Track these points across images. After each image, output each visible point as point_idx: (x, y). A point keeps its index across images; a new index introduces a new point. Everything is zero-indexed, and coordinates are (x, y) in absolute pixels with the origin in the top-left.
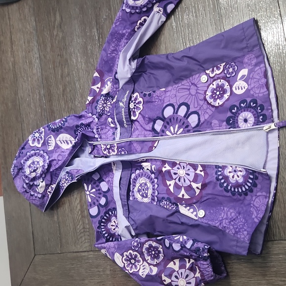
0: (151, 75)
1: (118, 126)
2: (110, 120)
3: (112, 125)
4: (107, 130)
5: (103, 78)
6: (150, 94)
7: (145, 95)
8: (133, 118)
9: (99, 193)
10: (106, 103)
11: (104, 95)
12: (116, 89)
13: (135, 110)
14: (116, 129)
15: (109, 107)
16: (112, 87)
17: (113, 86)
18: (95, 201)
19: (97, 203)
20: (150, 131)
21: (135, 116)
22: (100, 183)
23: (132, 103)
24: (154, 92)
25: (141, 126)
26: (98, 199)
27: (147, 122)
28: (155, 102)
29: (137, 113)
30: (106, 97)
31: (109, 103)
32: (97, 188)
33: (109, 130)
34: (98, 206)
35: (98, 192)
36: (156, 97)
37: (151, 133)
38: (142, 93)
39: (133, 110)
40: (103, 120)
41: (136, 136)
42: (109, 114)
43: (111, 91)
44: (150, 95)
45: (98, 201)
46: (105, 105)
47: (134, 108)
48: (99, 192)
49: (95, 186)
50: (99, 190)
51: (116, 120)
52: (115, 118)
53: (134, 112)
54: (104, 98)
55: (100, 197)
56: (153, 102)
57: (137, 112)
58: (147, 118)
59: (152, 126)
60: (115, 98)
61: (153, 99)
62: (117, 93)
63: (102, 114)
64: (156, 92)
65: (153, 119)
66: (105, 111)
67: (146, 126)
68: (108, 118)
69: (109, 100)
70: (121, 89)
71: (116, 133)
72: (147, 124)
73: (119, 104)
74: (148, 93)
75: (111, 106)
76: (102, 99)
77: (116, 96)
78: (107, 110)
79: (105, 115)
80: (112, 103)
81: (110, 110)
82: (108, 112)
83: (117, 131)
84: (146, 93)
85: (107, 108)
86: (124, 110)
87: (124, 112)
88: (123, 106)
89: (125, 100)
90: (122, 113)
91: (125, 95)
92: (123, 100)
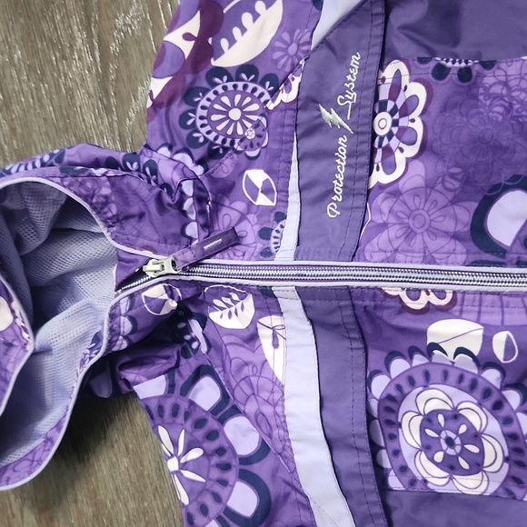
2: (257, 176)
3: (262, 200)
6: (468, 70)
9: (218, 466)
10: (240, 107)
11: (231, 73)
13: (394, 143)
14: (281, 216)
15: (257, 125)
16: (287, 37)
17: (292, 33)
18: (209, 501)
19: (214, 509)
21: (391, 168)
22: (222, 421)
24: (488, 65)
26: (217, 488)
29: (400, 158)
30: (240, 79)
32: (212, 446)
34: (219, 519)
35: (215, 460)
38: (424, 60)
39: (385, 142)
40: (223, 175)
42: (252, 154)
43: (276, 56)
45: (217, 498)
46: (235, 114)
47: (390, 135)
48: (222, 460)
49: (200, 434)
50: (220, 451)
53: (388, 151)
54: (230, 85)
55: (224, 483)
57: (397, 154)
58: (456, 179)
59: (472, 214)
60: (288, 86)
61: (481, 94)
62: (298, 64)
63: (221, 151)
64: (499, 68)
65: (483, 184)
66: (237, 141)
67: (438, 213)
68: (249, 167)
69: (257, 94)
70: (317, 47)
71: (277, 231)
72: (446, 206)
73: (320, 116)
74: (457, 65)
75: (264, 121)
76: (225, 88)
77: (293, 79)
78: (246, 134)
79: (235, 156)
80: (271, 106)
81: (259, 136)
82: (248, 143)
83: (282, 227)
84: (449, 64)
85: (245, 128)
86: (345, 141)
87: (344, 154)
88: (341, 126)
89: (351, 100)
90: (337, 154)
91: (349, 77)
92: (342, 101)
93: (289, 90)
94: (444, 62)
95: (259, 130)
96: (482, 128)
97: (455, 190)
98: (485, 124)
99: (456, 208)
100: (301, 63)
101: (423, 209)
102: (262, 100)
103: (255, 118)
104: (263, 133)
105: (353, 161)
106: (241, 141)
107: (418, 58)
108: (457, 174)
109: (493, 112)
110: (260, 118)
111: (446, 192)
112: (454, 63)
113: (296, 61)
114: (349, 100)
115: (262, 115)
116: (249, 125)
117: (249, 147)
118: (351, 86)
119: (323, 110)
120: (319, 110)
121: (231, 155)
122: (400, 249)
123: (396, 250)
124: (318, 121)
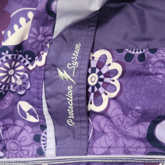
0: (146, 12)
1: (49, 122)
2: (25, 106)
3: (31, 119)
4: (18, 129)
5: (6, 9)
7: (129, 57)
8: (92, 107)
10: (14, 68)
11: (12, 49)
12: (45, 36)
13: (101, 90)
14: (43, 127)
15: (23, 78)
16: (35, 30)
17: (38, 30)
20: (139, 139)
21: (98, 102)
23: (95, 75)
24: (153, 51)
25: (116, 127)
27: (136, 120)
28: (157, 74)
29: (105, 98)
30: (15, 52)
31: (22, 68)
33: (22, 129)
36: (158, 64)
37: (142, 145)
38: (120, 51)
39: (96, 89)
40: (6, 106)
41: (102, 150)
42: (21, 93)
43: (30, 41)
44: (142, 57)
46: (11, 72)
47: (98, 86)
51: (45, 109)
52: (45, 106)
53: (98, 94)
54: (10, 56)
56: (149, 74)
58: (138, 112)
59: (147, 128)
60: (40, 58)
61: (151, 67)
62: (46, 46)
63: (4, 93)
64: (159, 53)
65: (153, 115)
66: (12, 86)
67: (130, 128)
68: (20, 100)
69: (22, 61)
70: (56, 37)
71: (44, 137)
72: (134, 124)
73: (57, 74)
74: (137, 52)
75: (27, 75)
76: (7, 58)
77: (43, 54)
78: (17, 82)
79: (12, 94)
80: (31, 68)
81: (24, 83)
82: (18, 87)
83: (46, 133)
84: (133, 52)
85: (16, 79)
86: (71, 88)
87: (71, 95)
88: (69, 80)
89: (75, 66)
90: (67, 95)
91: (74, 54)
92: (70, 66)
93: (40, 59)
94: (130, 52)
95: (24, 80)
96: (152, 87)
97: (138, 117)
98: (153, 85)
99: (139, 125)
100: (47, 45)
101: (122, 126)
102: (26, 64)
103: (22, 74)
104: (26, 82)
105: (77, 99)
106: (14, 86)
107: (117, 50)
108: (139, 110)
109: (157, 78)
110: (25, 74)
111: (133, 118)
112: (135, 51)
113: (44, 44)
114: (73, 66)
115: (26, 72)
116: (18, 77)
117: (19, 90)
118: (75, 59)
119: (59, 71)
120: (57, 71)
121: (9, 94)
122: (111, 147)
123: (110, 147)
124: (56, 77)
